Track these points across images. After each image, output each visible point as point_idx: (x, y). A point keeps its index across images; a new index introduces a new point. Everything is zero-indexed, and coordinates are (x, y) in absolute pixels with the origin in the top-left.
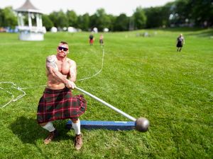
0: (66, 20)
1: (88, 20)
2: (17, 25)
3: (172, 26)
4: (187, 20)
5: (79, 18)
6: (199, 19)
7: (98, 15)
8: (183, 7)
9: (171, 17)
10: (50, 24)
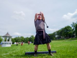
0: (20, 39)
1: (28, 39)
2: (2, 41)
3: (57, 39)
4: (62, 37)
5: (25, 39)
7: (32, 37)
8: (59, 33)
9: (56, 36)
10: (14, 41)
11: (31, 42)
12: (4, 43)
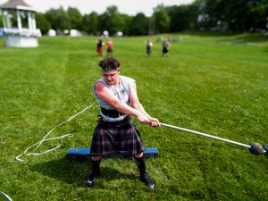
0: (67, 21)
1: (96, 21)
3: (202, 29)
6: (233, 21)
7: (109, 15)
9: (200, 18)
10: (46, 26)
11: (106, 33)
12: (10, 34)
